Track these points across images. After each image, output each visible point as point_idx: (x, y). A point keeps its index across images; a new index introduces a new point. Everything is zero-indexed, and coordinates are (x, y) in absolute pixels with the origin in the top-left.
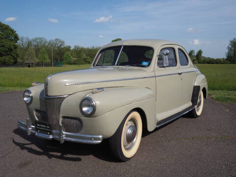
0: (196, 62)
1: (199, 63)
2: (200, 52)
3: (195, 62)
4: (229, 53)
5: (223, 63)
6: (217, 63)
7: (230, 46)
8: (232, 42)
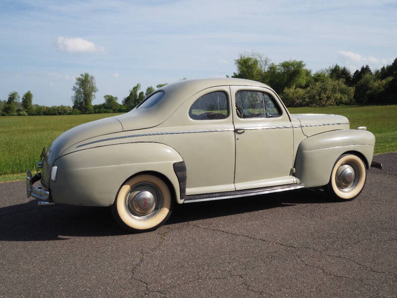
0: (25, 112)
1: (29, 114)
2: (28, 97)
3: (21, 113)
4: (76, 97)
5: (70, 114)
6: (60, 114)
7: (78, 87)
8: (79, 79)
